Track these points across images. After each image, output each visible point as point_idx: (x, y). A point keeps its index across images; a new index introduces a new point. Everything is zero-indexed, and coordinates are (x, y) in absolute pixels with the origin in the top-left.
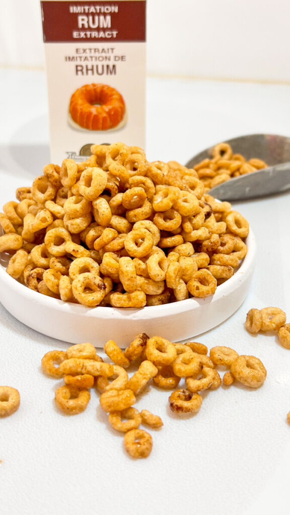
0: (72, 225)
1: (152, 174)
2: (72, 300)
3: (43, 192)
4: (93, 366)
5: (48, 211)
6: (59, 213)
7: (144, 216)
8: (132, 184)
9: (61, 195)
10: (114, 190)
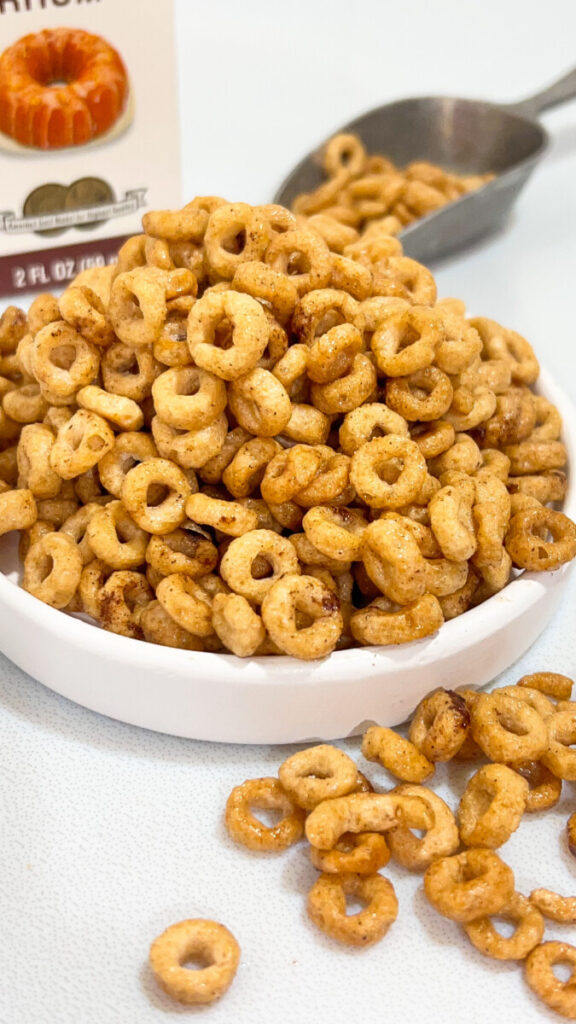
0: (190, 449)
1: (346, 277)
2: (267, 649)
3: (66, 366)
4: (375, 809)
5: (98, 418)
6: (128, 417)
7: (363, 394)
8: (311, 316)
9: (115, 365)
10: (281, 340)
